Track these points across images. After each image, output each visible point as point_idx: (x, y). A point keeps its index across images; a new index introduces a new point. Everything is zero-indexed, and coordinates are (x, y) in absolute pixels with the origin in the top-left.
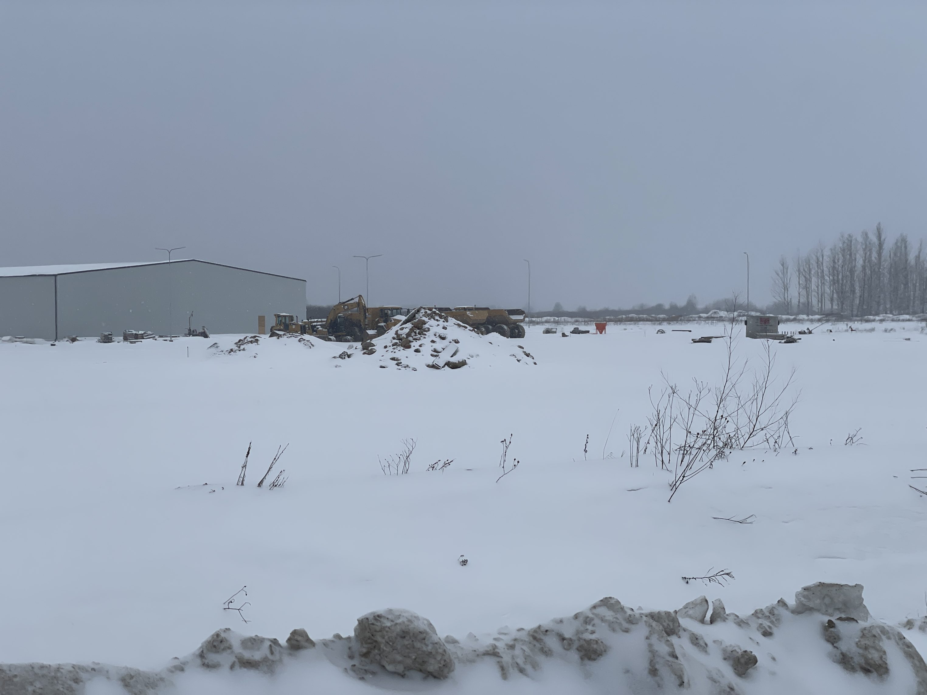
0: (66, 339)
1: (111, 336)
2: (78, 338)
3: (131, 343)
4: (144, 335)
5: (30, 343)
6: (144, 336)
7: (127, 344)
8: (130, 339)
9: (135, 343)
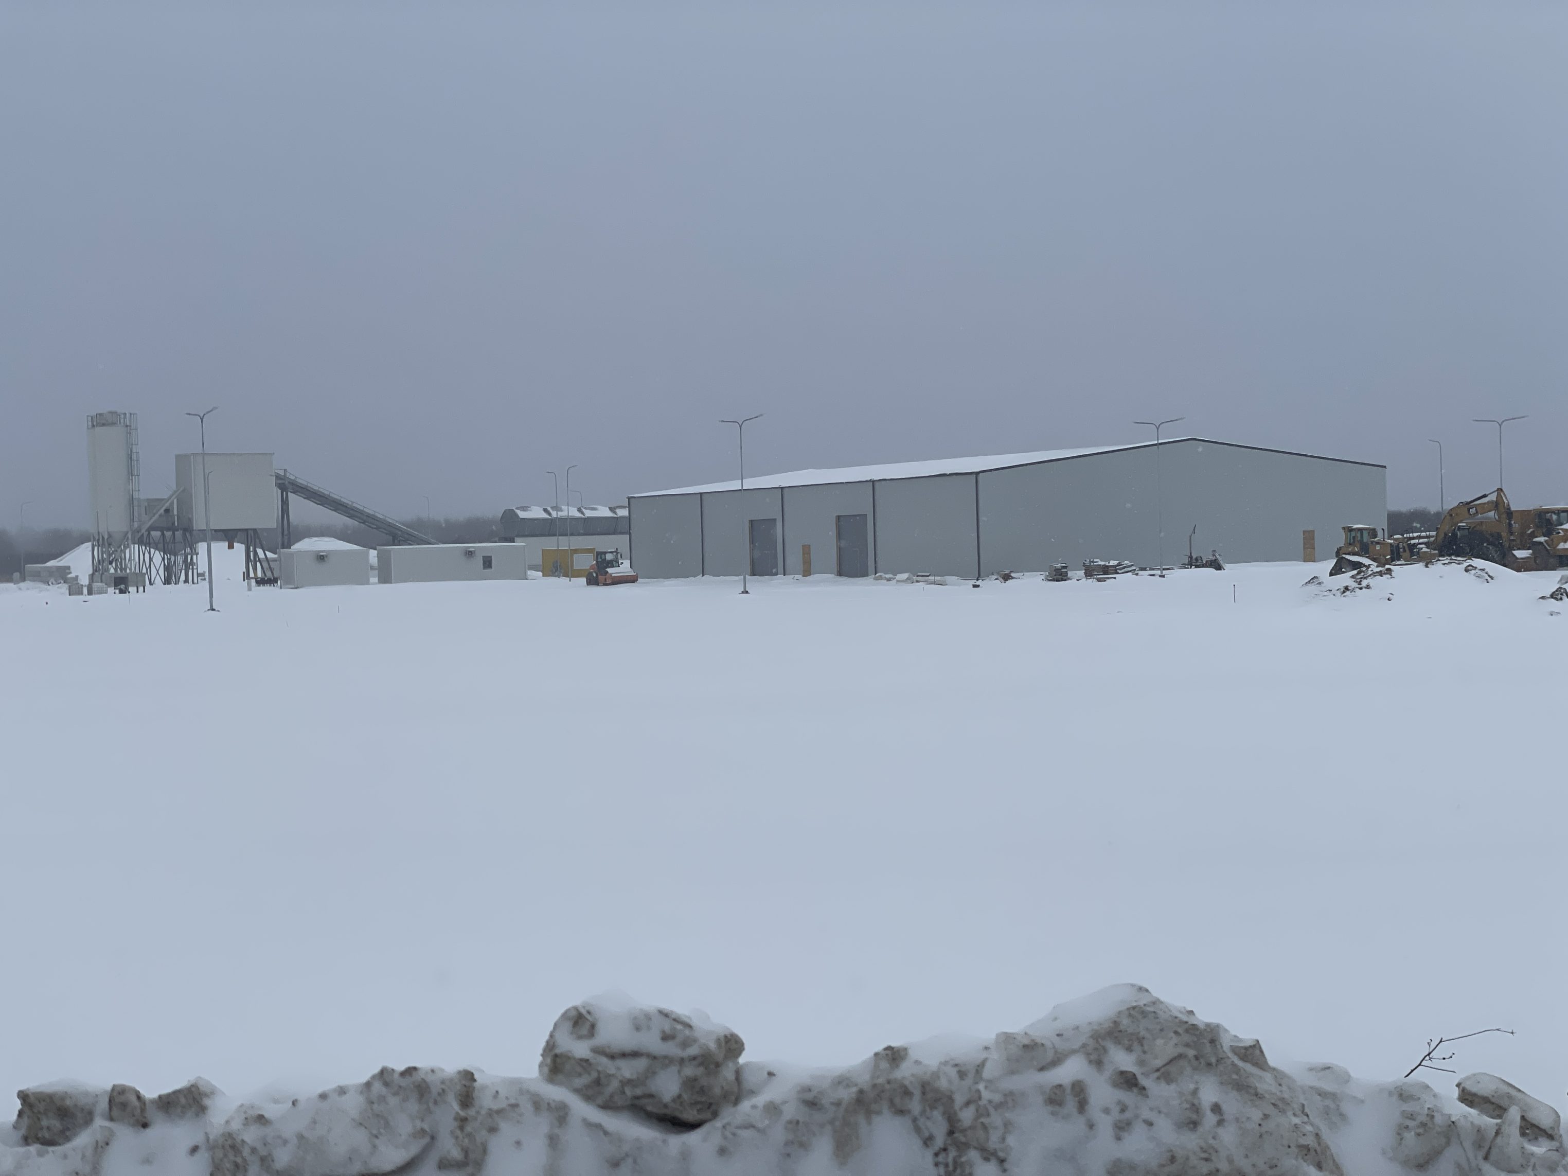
0: (995, 577)
1: (1066, 570)
2: (1013, 575)
3: (1099, 580)
4: (1117, 567)
5: (940, 583)
6: (1118, 569)
7: (1091, 582)
8: (1095, 575)
9: (1105, 581)
